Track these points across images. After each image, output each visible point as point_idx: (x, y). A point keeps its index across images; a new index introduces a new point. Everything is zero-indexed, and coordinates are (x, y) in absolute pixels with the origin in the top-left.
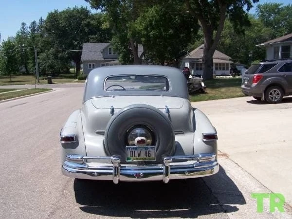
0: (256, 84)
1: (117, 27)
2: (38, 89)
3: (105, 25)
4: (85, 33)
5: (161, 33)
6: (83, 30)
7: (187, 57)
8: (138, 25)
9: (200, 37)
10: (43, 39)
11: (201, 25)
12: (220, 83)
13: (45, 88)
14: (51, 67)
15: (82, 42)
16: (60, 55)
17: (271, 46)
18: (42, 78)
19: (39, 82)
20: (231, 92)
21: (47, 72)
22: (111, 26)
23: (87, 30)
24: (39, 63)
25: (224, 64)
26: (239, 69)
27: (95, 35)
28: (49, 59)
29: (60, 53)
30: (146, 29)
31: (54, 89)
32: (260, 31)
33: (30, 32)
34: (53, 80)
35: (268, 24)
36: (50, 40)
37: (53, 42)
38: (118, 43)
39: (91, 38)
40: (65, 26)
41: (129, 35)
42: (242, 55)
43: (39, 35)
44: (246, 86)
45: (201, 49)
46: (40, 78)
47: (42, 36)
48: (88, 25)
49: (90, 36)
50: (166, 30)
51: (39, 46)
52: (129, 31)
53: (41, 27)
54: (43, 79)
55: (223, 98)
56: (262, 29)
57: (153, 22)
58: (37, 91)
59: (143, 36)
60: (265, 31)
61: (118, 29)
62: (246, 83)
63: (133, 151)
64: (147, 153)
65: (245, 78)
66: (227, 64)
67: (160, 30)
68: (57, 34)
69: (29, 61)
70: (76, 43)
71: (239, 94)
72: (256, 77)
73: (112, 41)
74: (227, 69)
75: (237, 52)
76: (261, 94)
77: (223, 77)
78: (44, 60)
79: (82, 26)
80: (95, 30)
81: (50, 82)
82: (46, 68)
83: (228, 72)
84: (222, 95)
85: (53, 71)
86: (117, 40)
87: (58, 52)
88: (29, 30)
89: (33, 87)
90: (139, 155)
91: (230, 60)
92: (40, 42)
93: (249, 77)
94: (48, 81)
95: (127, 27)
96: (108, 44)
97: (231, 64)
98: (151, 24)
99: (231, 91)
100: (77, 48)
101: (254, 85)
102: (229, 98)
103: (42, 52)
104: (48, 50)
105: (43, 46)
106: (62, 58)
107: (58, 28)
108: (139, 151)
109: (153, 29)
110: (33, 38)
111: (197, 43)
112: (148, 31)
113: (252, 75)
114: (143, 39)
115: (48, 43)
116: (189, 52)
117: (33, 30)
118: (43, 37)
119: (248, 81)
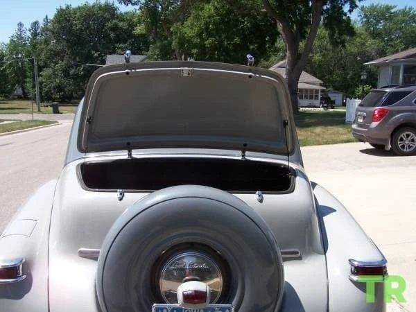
0: (377, 123)
1: (157, 33)
2: (36, 121)
3: (140, 30)
4: (111, 40)
5: (221, 42)
6: (106, 36)
8: (189, 29)
9: (277, 50)
10: (49, 47)
11: (281, 32)
12: (310, 118)
13: (48, 120)
14: (59, 88)
15: (106, 54)
16: (72, 71)
18: (45, 104)
19: (39, 110)
20: (331, 134)
21: (53, 96)
22: (149, 30)
23: (112, 35)
24: (41, 83)
25: (312, 90)
26: (332, 99)
27: (125, 43)
28: (56, 76)
29: (73, 68)
30: (199, 35)
31: (60, 121)
32: (364, 44)
33: (30, 36)
34: (60, 108)
35: (375, 35)
36: (59, 48)
37: (63, 52)
38: (158, 55)
39: (119, 48)
40: (81, 29)
41: (174, 44)
42: (338, 79)
43: (43, 41)
44: (360, 125)
45: (279, 67)
46: (43, 104)
47: (46, 42)
48: (115, 28)
49: (117, 45)
50: (230, 38)
51: (42, 57)
52: (174, 37)
53: (45, 29)
54: (47, 106)
55: (320, 144)
56: (367, 41)
57: (211, 26)
58: (33, 124)
59: (195, 46)
60: (372, 44)
61: (159, 36)
62: (360, 120)
65: (359, 113)
66: (317, 91)
68: (68, 41)
69: (28, 80)
70: (96, 55)
71: (345, 137)
72: (379, 112)
73: (149, 53)
74: (316, 98)
75: (331, 74)
76: (386, 140)
77: (310, 109)
78: (49, 78)
79: (106, 30)
80: (126, 36)
81: (56, 111)
82: (51, 91)
83: (317, 102)
84: (317, 139)
85: (63, 95)
86: (157, 51)
87: (69, 67)
88: (28, 34)
89: (29, 117)
91: (321, 85)
92: (45, 51)
93: (365, 112)
94: (54, 108)
95: (172, 33)
96: (143, 57)
97: (322, 91)
98: (207, 28)
99: (330, 132)
100: (98, 62)
101: (374, 124)
102: (329, 144)
103: (46, 66)
104: (56, 63)
105: (49, 58)
106: (76, 77)
107: (70, 32)
109: (210, 35)
110: (34, 46)
111: (273, 58)
112: (202, 40)
113: (372, 109)
114: (195, 51)
115: (56, 54)
117: (35, 35)
118: (48, 45)
119: (364, 117)
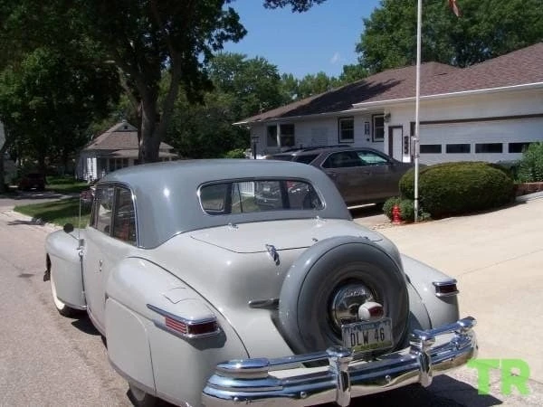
7: (91, 147)
17: (262, 124)
35: (227, 88)
45: (115, 132)
56: (218, 96)
57: (37, 82)
60: (224, 100)
63: (355, 332)
64: (379, 332)
67: (50, 95)
90: (366, 339)
91: (171, 151)
108: (365, 332)
112: (24, 99)
116: (94, 138)
